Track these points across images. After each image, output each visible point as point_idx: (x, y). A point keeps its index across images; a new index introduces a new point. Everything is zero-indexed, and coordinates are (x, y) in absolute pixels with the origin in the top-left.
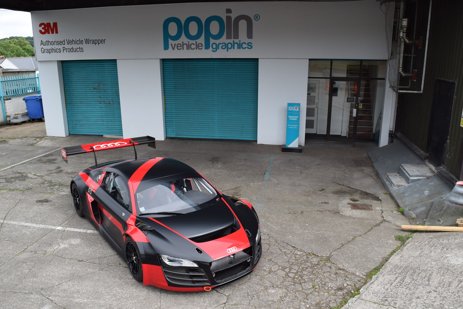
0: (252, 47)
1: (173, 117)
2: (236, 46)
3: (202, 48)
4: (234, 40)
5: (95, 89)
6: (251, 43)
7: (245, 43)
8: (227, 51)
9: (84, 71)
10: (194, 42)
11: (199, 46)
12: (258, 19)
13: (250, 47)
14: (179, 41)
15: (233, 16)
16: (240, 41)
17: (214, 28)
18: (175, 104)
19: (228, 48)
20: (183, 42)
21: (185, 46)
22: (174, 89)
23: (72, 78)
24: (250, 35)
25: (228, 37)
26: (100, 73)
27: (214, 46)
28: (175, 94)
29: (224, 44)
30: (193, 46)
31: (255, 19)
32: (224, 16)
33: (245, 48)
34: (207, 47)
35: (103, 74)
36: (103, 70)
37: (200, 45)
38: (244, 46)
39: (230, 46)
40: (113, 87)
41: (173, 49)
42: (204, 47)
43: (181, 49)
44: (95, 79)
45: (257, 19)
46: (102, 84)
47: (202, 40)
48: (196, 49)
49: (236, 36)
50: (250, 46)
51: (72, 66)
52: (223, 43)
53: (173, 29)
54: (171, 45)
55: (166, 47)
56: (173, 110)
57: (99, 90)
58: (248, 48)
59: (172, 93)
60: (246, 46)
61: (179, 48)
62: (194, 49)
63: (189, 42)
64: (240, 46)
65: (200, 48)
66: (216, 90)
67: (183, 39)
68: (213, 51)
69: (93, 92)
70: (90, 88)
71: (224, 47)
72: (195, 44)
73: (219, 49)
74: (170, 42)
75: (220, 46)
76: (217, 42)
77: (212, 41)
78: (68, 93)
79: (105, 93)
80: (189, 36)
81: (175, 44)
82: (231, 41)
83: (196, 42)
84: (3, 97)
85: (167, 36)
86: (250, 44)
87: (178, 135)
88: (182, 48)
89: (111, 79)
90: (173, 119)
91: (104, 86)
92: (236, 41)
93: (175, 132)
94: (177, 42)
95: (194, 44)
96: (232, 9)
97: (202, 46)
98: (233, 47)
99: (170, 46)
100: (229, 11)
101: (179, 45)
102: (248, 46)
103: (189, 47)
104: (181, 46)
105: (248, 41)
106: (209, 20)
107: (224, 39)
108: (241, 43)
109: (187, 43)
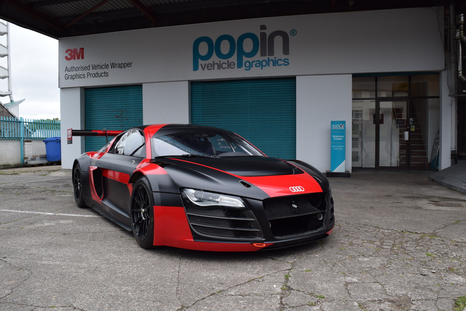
0: (288, 63)
2: (271, 63)
3: (234, 67)
4: (269, 57)
5: (118, 117)
6: (288, 60)
7: (281, 60)
8: (262, 68)
9: (107, 99)
10: (226, 61)
11: (230, 65)
12: (295, 34)
13: (286, 64)
14: (210, 61)
15: (268, 32)
16: (275, 58)
17: (248, 45)
19: (262, 66)
20: (214, 62)
21: (216, 66)
22: (202, 114)
23: (94, 107)
24: (286, 51)
25: (263, 54)
26: (124, 100)
27: (248, 64)
28: (203, 120)
29: (258, 62)
30: (224, 66)
31: (292, 34)
32: (258, 33)
33: (281, 65)
34: (240, 66)
35: (127, 101)
36: (127, 96)
37: (232, 64)
38: (280, 62)
39: (264, 63)
40: (137, 115)
41: (203, 69)
42: (236, 66)
43: (211, 69)
44: (119, 107)
45: (293, 34)
46: (125, 112)
47: (234, 59)
48: (228, 68)
49: (271, 53)
50: (286, 62)
51: (95, 94)
52: (256, 61)
53: (203, 49)
54: (201, 65)
55: (196, 68)
57: (122, 119)
58: (284, 65)
59: (201, 119)
60: (282, 62)
61: (210, 68)
62: (226, 68)
63: (220, 61)
64: (275, 63)
65: (232, 67)
66: (249, 114)
67: (214, 58)
68: (246, 70)
69: (115, 120)
70: (112, 117)
71: (258, 65)
72: (227, 63)
73: (252, 67)
74: (200, 62)
75: (254, 64)
76: (251, 59)
77: (245, 59)
78: (89, 122)
79: (128, 121)
80: (220, 55)
81: (205, 65)
82: (266, 58)
83: (228, 61)
84: (23, 139)
85: (196, 56)
86: (286, 60)
88: (212, 67)
89: (135, 106)
91: (127, 114)
92: (271, 58)
94: (207, 62)
95: (225, 63)
97: (234, 64)
98: (268, 64)
99: (200, 66)
100: (263, 27)
101: (210, 65)
102: (284, 63)
103: (220, 66)
104: (211, 66)
105: (284, 57)
106: (242, 38)
107: (258, 57)
108: (277, 59)
109: (218, 63)
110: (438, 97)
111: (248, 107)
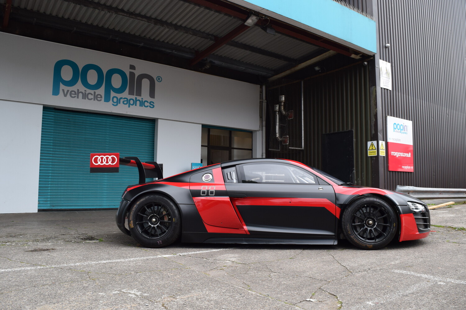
0: (154, 106)
1: (48, 181)
2: (138, 103)
3: (101, 100)
4: (137, 97)
6: (153, 103)
7: (148, 102)
8: (129, 107)
10: (92, 92)
11: (97, 97)
12: (161, 80)
13: (152, 106)
14: (74, 88)
15: (137, 73)
16: (142, 99)
17: (116, 81)
18: (52, 165)
19: (130, 104)
20: (78, 90)
21: (80, 95)
22: (53, 146)
24: (152, 94)
25: (131, 93)
27: (115, 100)
29: (126, 100)
30: (90, 96)
31: (158, 80)
32: (127, 71)
33: (147, 106)
34: (107, 99)
37: (99, 96)
38: (146, 104)
39: (132, 102)
41: (65, 95)
42: (103, 99)
43: (75, 97)
45: (159, 81)
47: (101, 91)
48: (94, 100)
49: (139, 93)
50: (152, 105)
52: (124, 98)
53: (67, 73)
54: (63, 90)
55: (56, 92)
56: (49, 173)
58: (150, 107)
59: (50, 151)
60: (148, 104)
61: (73, 96)
62: (91, 99)
63: (85, 91)
64: (142, 104)
65: (99, 99)
67: (79, 86)
68: (113, 105)
71: (125, 102)
72: (93, 94)
73: (120, 103)
74: (62, 86)
75: (122, 100)
76: (119, 96)
77: (113, 94)
80: (86, 84)
81: (68, 91)
82: (133, 97)
83: (95, 93)
85: (58, 79)
86: (152, 103)
87: (53, 206)
88: (76, 96)
90: (48, 184)
92: (139, 98)
93: (49, 202)
94: (71, 89)
95: (92, 94)
96: (136, 67)
97: (101, 97)
98: (135, 103)
99: (61, 92)
100: (132, 67)
101: (73, 93)
102: (150, 105)
103: (85, 96)
104: (75, 94)
105: (150, 100)
106: (111, 72)
107: (126, 94)
108: (144, 100)
109: (84, 92)
110: (251, 150)
111: (107, 143)
